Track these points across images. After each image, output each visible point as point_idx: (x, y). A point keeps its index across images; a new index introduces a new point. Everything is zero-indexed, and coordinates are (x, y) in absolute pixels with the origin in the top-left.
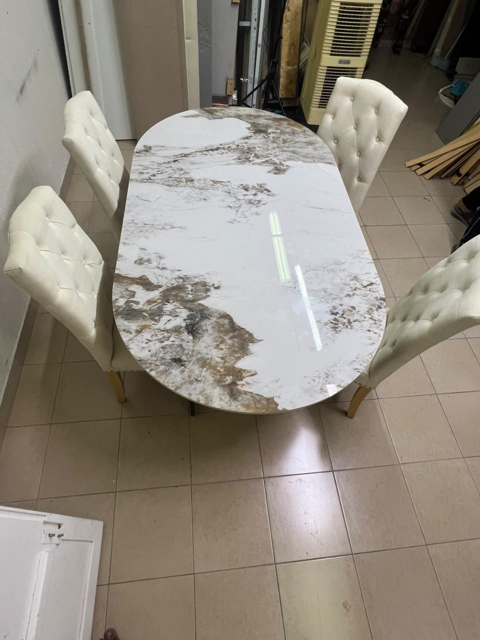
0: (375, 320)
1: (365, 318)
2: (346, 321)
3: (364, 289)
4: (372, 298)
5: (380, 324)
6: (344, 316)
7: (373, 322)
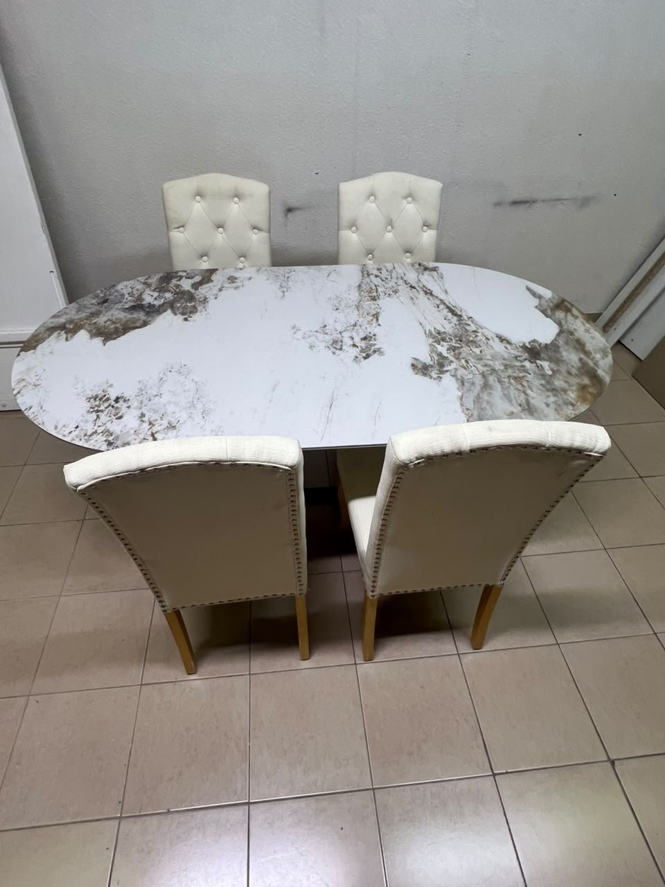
0: (90, 436)
1: (99, 426)
2: (102, 408)
3: (150, 433)
4: (129, 439)
5: (83, 440)
6: (110, 408)
7: (89, 433)
